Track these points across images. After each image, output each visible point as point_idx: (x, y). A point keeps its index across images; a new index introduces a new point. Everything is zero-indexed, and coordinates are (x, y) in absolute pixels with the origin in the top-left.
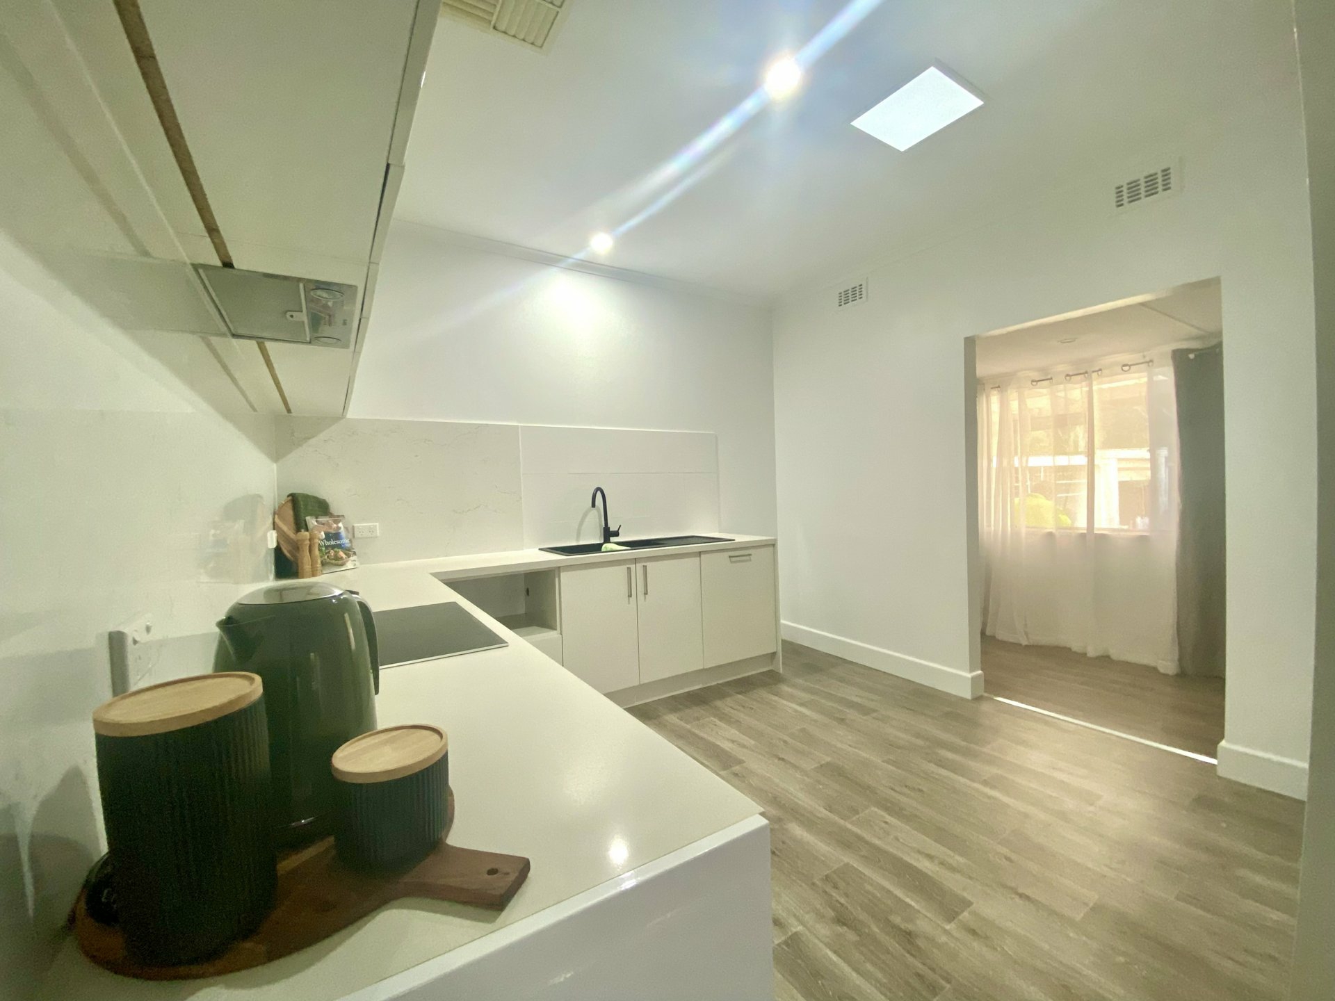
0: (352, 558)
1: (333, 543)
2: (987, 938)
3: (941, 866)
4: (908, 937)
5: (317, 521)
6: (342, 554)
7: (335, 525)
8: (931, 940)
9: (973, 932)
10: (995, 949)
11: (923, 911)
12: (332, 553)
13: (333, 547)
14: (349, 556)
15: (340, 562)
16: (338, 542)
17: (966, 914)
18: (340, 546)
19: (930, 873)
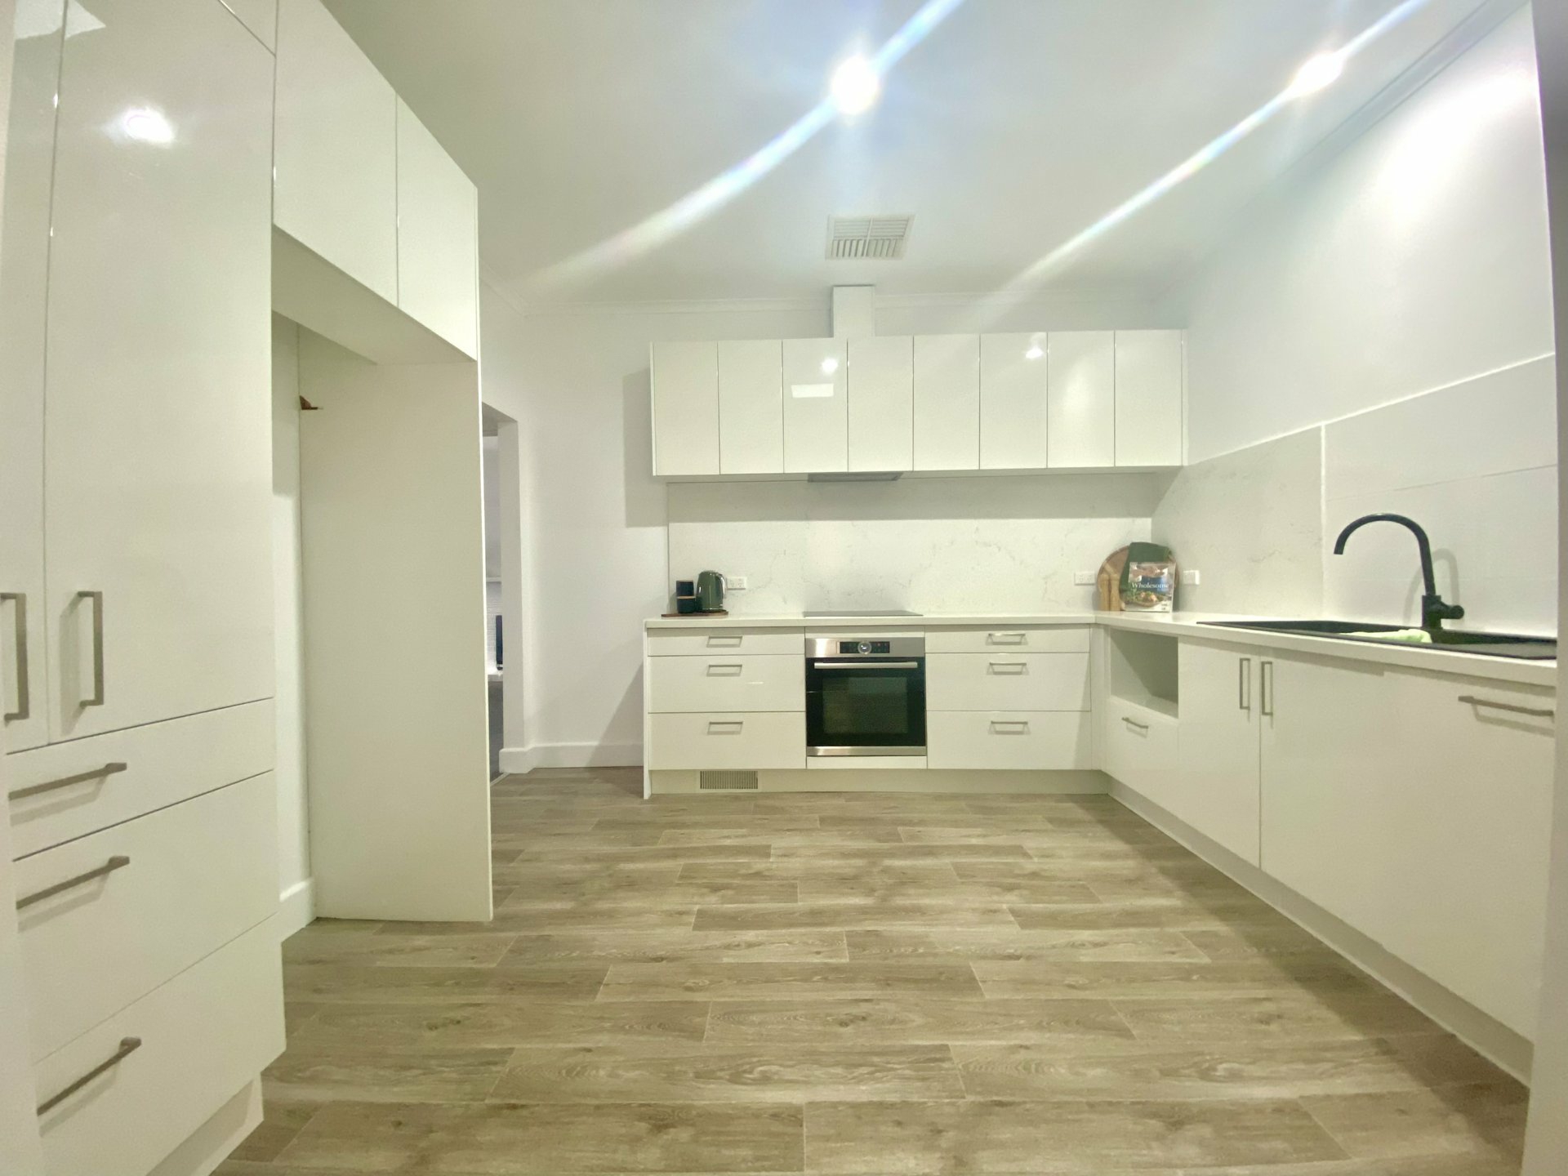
0: (1163, 602)
1: (1148, 586)
2: (671, 915)
3: (736, 943)
4: (715, 889)
5: (1138, 567)
6: (1154, 597)
7: (1159, 571)
8: (702, 895)
9: (681, 913)
10: (662, 912)
11: (719, 906)
12: (1143, 595)
13: (1146, 590)
14: (1160, 599)
15: (1147, 604)
16: (1155, 586)
17: (693, 920)
18: (1154, 590)
19: (739, 932)
